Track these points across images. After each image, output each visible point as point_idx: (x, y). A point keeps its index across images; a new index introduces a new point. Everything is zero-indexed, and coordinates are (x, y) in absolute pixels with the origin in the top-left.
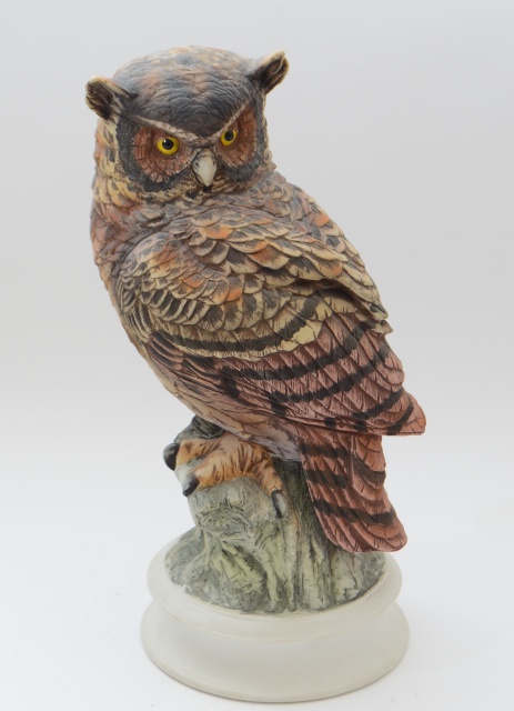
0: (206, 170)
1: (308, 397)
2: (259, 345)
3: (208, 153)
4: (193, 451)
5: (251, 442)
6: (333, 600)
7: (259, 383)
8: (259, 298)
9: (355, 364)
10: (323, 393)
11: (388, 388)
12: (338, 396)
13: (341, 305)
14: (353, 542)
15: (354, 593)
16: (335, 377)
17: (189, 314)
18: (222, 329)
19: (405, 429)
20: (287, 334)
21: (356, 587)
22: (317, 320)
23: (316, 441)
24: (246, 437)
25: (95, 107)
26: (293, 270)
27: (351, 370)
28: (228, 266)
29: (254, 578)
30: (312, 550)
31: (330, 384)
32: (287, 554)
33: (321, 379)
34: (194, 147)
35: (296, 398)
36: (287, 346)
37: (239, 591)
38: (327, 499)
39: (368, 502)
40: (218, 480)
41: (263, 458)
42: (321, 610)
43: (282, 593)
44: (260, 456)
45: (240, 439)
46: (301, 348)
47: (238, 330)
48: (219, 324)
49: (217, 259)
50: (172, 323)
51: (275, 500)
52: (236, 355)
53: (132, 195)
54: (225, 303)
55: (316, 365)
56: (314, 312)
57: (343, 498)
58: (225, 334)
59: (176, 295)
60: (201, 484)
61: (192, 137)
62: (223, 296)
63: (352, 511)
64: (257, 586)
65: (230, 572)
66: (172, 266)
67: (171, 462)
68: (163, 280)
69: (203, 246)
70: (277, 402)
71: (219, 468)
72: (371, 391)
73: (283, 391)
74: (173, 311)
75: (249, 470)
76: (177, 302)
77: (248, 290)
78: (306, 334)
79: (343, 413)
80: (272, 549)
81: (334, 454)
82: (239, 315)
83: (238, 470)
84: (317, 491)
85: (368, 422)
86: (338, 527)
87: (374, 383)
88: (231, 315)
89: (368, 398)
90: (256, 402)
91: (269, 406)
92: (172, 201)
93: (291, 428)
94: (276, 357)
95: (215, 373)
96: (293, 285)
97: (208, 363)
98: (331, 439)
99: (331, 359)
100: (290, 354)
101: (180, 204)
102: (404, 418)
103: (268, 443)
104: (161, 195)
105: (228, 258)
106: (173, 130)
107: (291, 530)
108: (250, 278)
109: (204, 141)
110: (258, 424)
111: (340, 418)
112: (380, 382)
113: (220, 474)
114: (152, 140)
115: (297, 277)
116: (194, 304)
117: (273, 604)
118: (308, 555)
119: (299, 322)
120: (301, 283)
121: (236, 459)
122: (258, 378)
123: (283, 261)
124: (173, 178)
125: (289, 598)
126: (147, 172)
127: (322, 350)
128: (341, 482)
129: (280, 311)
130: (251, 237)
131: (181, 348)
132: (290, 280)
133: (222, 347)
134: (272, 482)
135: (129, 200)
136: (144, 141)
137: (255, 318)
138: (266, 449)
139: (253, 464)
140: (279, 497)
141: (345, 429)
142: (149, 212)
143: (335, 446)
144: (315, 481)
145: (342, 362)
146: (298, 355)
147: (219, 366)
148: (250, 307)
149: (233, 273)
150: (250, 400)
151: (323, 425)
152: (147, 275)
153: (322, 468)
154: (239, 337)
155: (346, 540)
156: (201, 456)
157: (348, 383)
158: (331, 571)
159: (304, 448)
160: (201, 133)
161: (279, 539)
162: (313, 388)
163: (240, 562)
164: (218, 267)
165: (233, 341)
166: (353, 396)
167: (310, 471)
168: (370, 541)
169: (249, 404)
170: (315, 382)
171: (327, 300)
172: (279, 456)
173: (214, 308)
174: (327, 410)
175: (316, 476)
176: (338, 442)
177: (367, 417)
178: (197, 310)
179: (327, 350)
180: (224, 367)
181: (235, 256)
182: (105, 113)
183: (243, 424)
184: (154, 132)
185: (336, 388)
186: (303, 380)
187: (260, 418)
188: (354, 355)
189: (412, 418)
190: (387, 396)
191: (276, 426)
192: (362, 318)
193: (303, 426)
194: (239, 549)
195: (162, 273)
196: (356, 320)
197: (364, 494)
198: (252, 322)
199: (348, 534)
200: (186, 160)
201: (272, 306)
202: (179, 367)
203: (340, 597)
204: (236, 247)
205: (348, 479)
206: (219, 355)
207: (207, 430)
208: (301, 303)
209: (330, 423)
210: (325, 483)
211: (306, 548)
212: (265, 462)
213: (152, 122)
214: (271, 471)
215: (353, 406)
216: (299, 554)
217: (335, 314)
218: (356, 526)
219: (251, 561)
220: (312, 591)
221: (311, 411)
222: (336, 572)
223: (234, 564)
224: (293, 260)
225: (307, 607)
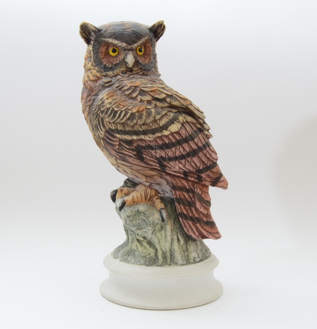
1: (176, 159)
2: (153, 132)
3: (131, 52)
4: (124, 192)
5: (150, 187)
6: (188, 262)
7: (153, 152)
8: (153, 110)
9: (197, 145)
10: (182, 157)
11: (211, 159)
12: (189, 159)
13: (189, 119)
14: (197, 234)
15: (198, 260)
16: (187, 149)
17: (121, 117)
18: (136, 124)
19: (219, 184)
20: (165, 127)
21: (199, 257)
22: (179, 122)
23: (179, 184)
24: (148, 184)
26: (168, 100)
27: (195, 147)
28: (139, 98)
29: (151, 251)
30: (178, 239)
31: (186, 153)
32: (167, 239)
33: (181, 150)
34: (125, 50)
35: (170, 159)
36: (166, 133)
37: (145, 257)
38: (185, 212)
39: (203, 214)
40: (134, 203)
41: (155, 195)
42: (183, 265)
43: (164, 257)
44: (154, 194)
45: (145, 186)
46: (172, 134)
47: (144, 124)
48: (135, 121)
49: (134, 95)
50: (114, 123)
51: (161, 213)
52: (143, 137)
53: (98, 74)
54: (138, 112)
55: (179, 143)
56: (178, 119)
57: (192, 212)
58: (138, 126)
59: (116, 109)
60: (127, 204)
61: (124, 45)
62: (137, 109)
63: (197, 218)
64: (153, 254)
65: (140, 249)
66: (114, 98)
67: (114, 198)
68: (110, 103)
69: (128, 89)
70: (161, 161)
71: (135, 197)
72: (204, 159)
73: (164, 156)
74: (114, 116)
75: (149, 200)
76: (116, 112)
77: (148, 107)
78: (174, 128)
79: (191, 169)
80: (160, 237)
81: (188, 191)
82: (144, 117)
83: (144, 200)
84: (180, 208)
85: (203, 175)
86: (190, 226)
87: (205, 155)
88: (140, 117)
89: (203, 162)
90: (152, 163)
91: (158, 165)
92: (116, 76)
93: (168, 178)
94: (160, 138)
95: (133, 148)
96: (168, 107)
97: (130, 143)
98: (186, 184)
99: (186, 140)
100: (167, 137)
101: (119, 77)
102: (218, 180)
104: (111, 73)
105: (139, 94)
106: (116, 42)
107: (168, 227)
108: (149, 102)
109: (129, 47)
110: (153, 176)
111: (190, 172)
112: (208, 155)
113: (136, 200)
114: (107, 49)
115: (170, 103)
116: (124, 112)
117: (160, 262)
118: (176, 240)
119: (172, 122)
120: (172, 107)
121: (143, 195)
122: (153, 149)
123: (163, 96)
124: (116, 65)
125: (168, 260)
126: (105, 63)
127: (182, 136)
128: (191, 204)
129: (162, 117)
130: (150, 85)
131: (118, 136)
132: (167, 105)
133: (136, 133)
134: (160, 205)
135: (97, 77)
136: (104, 50)
137: (151, 119)
138: (157, 191)
139: (151, 197)
140: (163, 211)
141: (192, 179)
142: (105, 80)
143: (188, 188)
144: (179, 204)
145: (191, 142)
146: (171, 137)
147: (135, 145)
148: (149, 114)
149: (141, 101)
150: (149, 163)
151: (182, 176)
152: (103, 102)
153: (182, 197)
154: (144, 128)
155: (194, 232)
156: (127, 194)
157: (193, 153)
158: (187, 249)
159: (174, 188)
161: (163, 232)
162: (178, 154)
163: (145, 244)
164: (135, 99)
165: (141, 130)
166: (195, 159)
167: (177, 198)
168: (205, 233)
169: (148, 164)
170: (178, 151)
171: (184, 115)
173: (133, 114)
174: (184, 166)
175: (180, 201)
176: (189, 186)
177: (202, 173)
178: (124, 116)
179: (184, 136)
180: (138, 145)
181: (143, 92)
182: (88, 41)
183: (146, 177)
184: (108, 45)
185: (188, 155)
186: (173, 149)
187: (154, 173)
188: (196, 140)
189: (222, 179)
190: (211, 163)
191: (161, 177)
192: (199, 126)
193: (173, 176)
194: (144, 238)
195: (110, 100)
196: (196, 127)
197: (202, 210)
198: (150, 121)
199: (195, 230)
201: (159, 114)
202: (117, 147)
203: (191, 261)
204: (143, 89)
205: (194, 204)
206: (135, 137)
207: (131, 184)
208: (172, 115)
209: (186, 174)
210: (184, 204)
211: (175, 238)
212: (156, 197)
213: (107, 40)
214: (159, 200)
215: (196, 165)
216: (172, 240)
217: (187, 122)
218: (198, 225)
219: (150, 243)
220: (178, 256)
221: (176, 167)
222: (189, 250)
223: (142, 245)
224: (168, 96)
225: (176, 264)
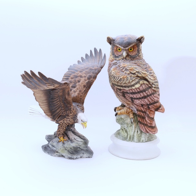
0: (125, 54)
1: (137, 99)
2: (128, 87)
3: (125, 51)
4: (119, 109)
5: (129, 108)
6: (139, 141)
7: (129, 95)
8: (129, 78)
9: (147, 94)
10: (140, 98)
11: (154, 100)
12: (143, 99)
13: (145, 82)
14: (145, 130)
15: (145, 141)
16: (142, 95)
17: (117, 79)
18: (122, 83)
19: (159, 111)
20: (133, 85)
21: (145, 140)
22: (140, 84)
23: (140, 109)
24: (128, 107)
25: (108, 42)
26: (137, 74)
27: (146, 95)
28: (125, 71)
29: (126, 134)
30: (138, 131)
31: (141, 97)
32: (133, 130)
33: (139, 95)
34: (123, 50)
35: (135, 99)
36: (133, 88)
37: (123, 136)
38: (141, 121)
39: (149, 123)
40: (121, 114)
41: (131, 112)
42: (136, 142)
43: (130, 138)
44: (130, 111)
45: (127, 107)
46: (136, 88)
47: (125, 83)
48: (121, 82)
49: (123, 70)
50: (114, 81)
51: (131, 119)
52: (124, 88)
53: (113, 59)
54: (123, 78)
55: (139, 92)
56: (139, 82)
57: (144, 121)
58: (123, 84)
59: (115, 76)
60: (118, 114)
61: (122, 48)
62: (123, 77)
63: (145, 124)
64: (126, 136)
65: (122, 133)
66: (115, 71)
68: (113, 73)
69: (121, 68)
70: (132, 98)
71: (122, 112)
72: (150, 100)
73: (132, 97)
74: (114, 78)
75: (128, 113)
76: (115, 77)
77: (128, 76)
78: (137, 86)
79: (144, 103)
80: (130, 129)
81: (143, 112)
82: (125, 80)
83: (126, 113)
84: (139, 119)
85: (150, 106)
86: (142, 127)
87: (151, 98)
88: (124, 80)
89: (149, 101)
90: (128, 99)
91: (131, 100)
92: (119, 60)
93: (135, 105)
94: (131, 89)
95: (121, 92)
96: (136, 77)
97: (120, 90)
98: (143, 109)
99: (142, 92)
100: (134, 89)
101: (120, 61)
102: (158, 108)
103: (132, 109)
104: (117, 59)
105: (125, 70)
106: (119, 46)
107: (134, 126)
108: (128, 74)
109: (125, 49)
110: (129, 104)
111: (144, 104)
112: (152, 98)
113: (122, 113)
114: (117, 48)
115: (137, 75)
116: (118, 78)
117: (128, 140)
118: (137, 132)
119: (136, 84)
120: (138, 76)
121: (126, 111)
122: (128, 94)
123: (135, 72)
124: (120, 55)
125: (131, 139)
126: (115, 54)
127: (140, 90)
128: (143, 118)
129: (133, 81)
130: (130, 67)
131: (116, 86)
132: (136, 76)
133: (122, 86)
134: (131, 116)
135: (112, 60)
136: (115, 49)
137: (128, 81)
138: (132, 110)
139: (129, 112)
140: (132, 119)
141: (145, 107)
142: (115, 61)
143: (143, 111)
144: (139, 117)
145: (144, 93)
146: (135, 90)
147: (122, 91)
148: (127, 80)
149: (126, 73)
150: (127, 98)
151: (141, 106)
152: (111, 72)
153: (140, 114)
154: (125, 85)
155: (144, 130)
156: (120, 110)
158: (141, 136)
159: (137, 110)
160: (124, 47)
161: (131, 127)
162: (138, 97)
163: (124, 131)
164: (124, 72)
165: (124, 85)
166: (146, 100)
167: (138, 115)
168: (148, 131)
169: (127, 99)
170: (138, 96)
171: (143, 81)
172: (134, 112)
173: (121, 79)
174: (141, 102)
175: (139, 116)
176: (144, 110)
177: (149, 105)
178: (118, 79)
179: (141, 90)
181: (126, 70)
182: (110, 43)
183: (127, 104)
184: (117, 47)
185: (143, 98)
186: (136, 95)
187: (130, 103)
188: (147, 92)
189: (160, 109)
190: (153, 102)
191: (133, 105)
192: (150, 86)
194: (124, 129)
195: (113, 72)
196: (148, 86)
197: (148, 121)
198: (127, 82)
199: (144, 129)
200: (122, 52)
201: (131, 80)
202: (116, 91)
203: (141, 141)
204: (127, 68)
205: (145, 118)
206: (121, 88)
207: (123, 106)
208: (137, 80)
209: (142, 105)
210: (140, 117)
211: (136, 131)
212: (131, 113)
213: (116, 45)
214: (132, 114)
215: (146, 102)
216: (135, 131)
217: (144, 83)
218: (145, 127)
219: (126, 131)
220: (136, 138)
221: (137, 102)
222: (142, 137)
223: (123, 131)
224: (137, 72)
225: (134, 141)
